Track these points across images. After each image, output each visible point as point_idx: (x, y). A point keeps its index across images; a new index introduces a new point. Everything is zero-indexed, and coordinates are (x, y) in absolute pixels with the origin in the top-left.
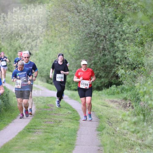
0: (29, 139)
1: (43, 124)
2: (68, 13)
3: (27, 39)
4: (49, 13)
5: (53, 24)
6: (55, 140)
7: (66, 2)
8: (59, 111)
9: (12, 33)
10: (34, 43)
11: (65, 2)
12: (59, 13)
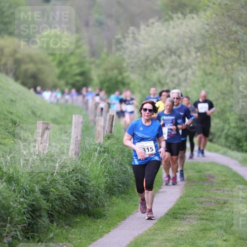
0: (176, 230)
1: (198, 205)
2: (239, 27)
3: (172, 68)
4: (207, 27)
5: (214, 44)
6: (217, 233)
7: (234, 9)
8: (224, 185)
9: (147, 57)
10: (182, 76)
11: (232, 9)
12: (223, 26)
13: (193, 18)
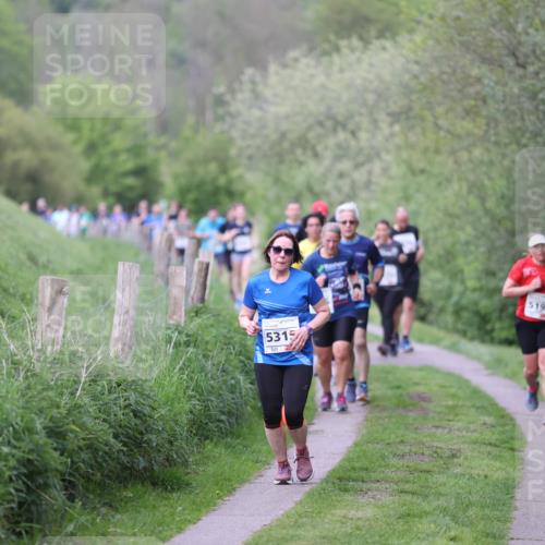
0: (344, 517)
1: (393, 461)
2: (485, 69)
3: (337, 158)
4: (416, 68)
5: (430, 106)
6: (435, 522)
7: (475, 29)
8: (451, 417)
9: (283, 136)
10: (360, 176)
11: (471, 30)
12: (449, 66)
13: (384, 49)
